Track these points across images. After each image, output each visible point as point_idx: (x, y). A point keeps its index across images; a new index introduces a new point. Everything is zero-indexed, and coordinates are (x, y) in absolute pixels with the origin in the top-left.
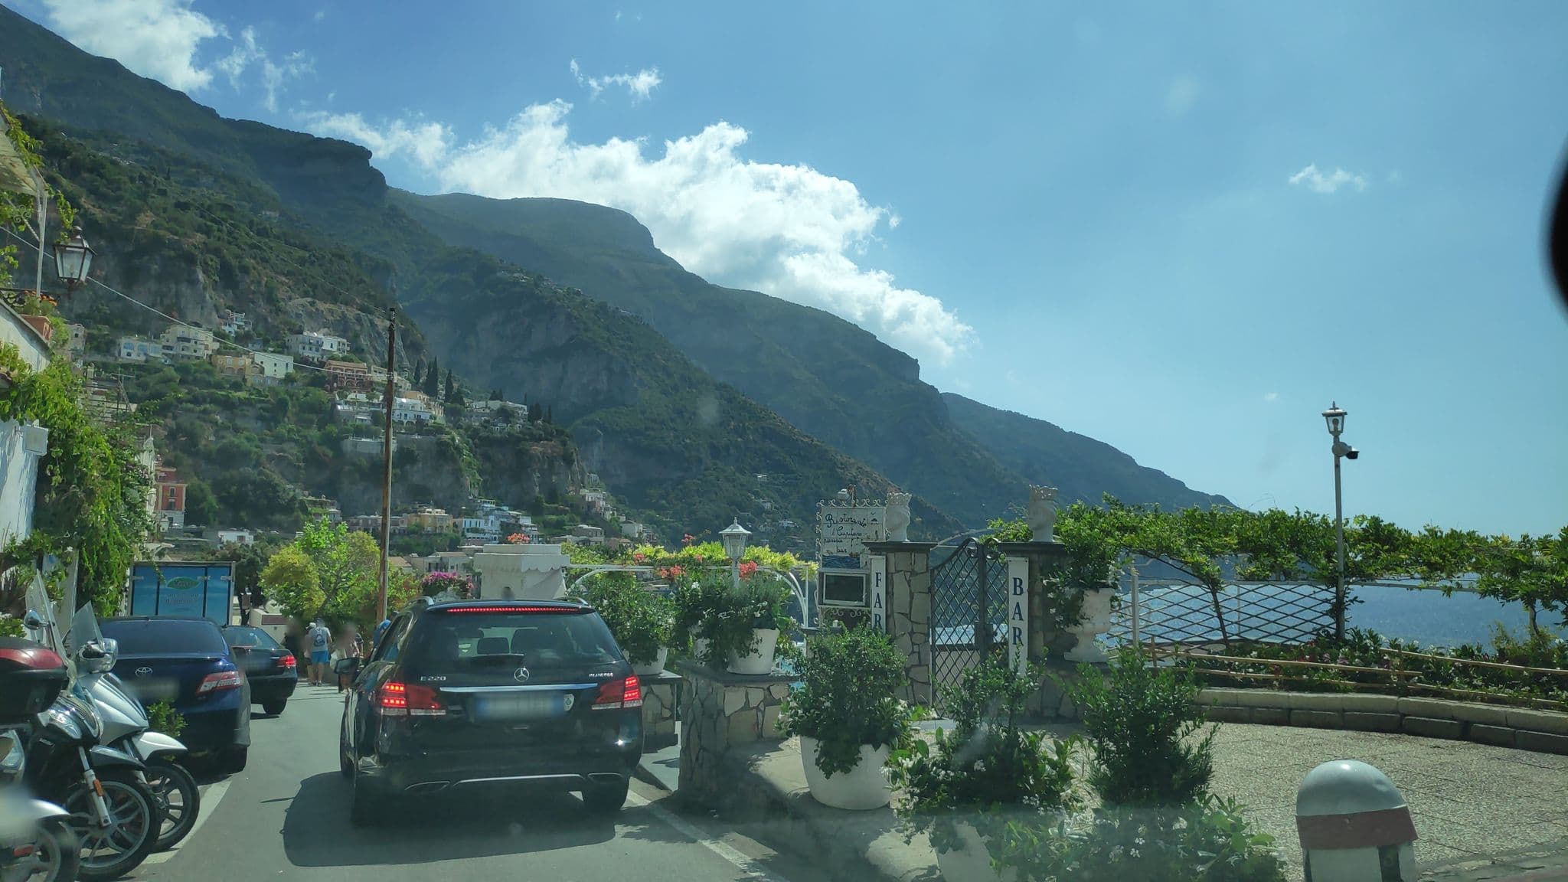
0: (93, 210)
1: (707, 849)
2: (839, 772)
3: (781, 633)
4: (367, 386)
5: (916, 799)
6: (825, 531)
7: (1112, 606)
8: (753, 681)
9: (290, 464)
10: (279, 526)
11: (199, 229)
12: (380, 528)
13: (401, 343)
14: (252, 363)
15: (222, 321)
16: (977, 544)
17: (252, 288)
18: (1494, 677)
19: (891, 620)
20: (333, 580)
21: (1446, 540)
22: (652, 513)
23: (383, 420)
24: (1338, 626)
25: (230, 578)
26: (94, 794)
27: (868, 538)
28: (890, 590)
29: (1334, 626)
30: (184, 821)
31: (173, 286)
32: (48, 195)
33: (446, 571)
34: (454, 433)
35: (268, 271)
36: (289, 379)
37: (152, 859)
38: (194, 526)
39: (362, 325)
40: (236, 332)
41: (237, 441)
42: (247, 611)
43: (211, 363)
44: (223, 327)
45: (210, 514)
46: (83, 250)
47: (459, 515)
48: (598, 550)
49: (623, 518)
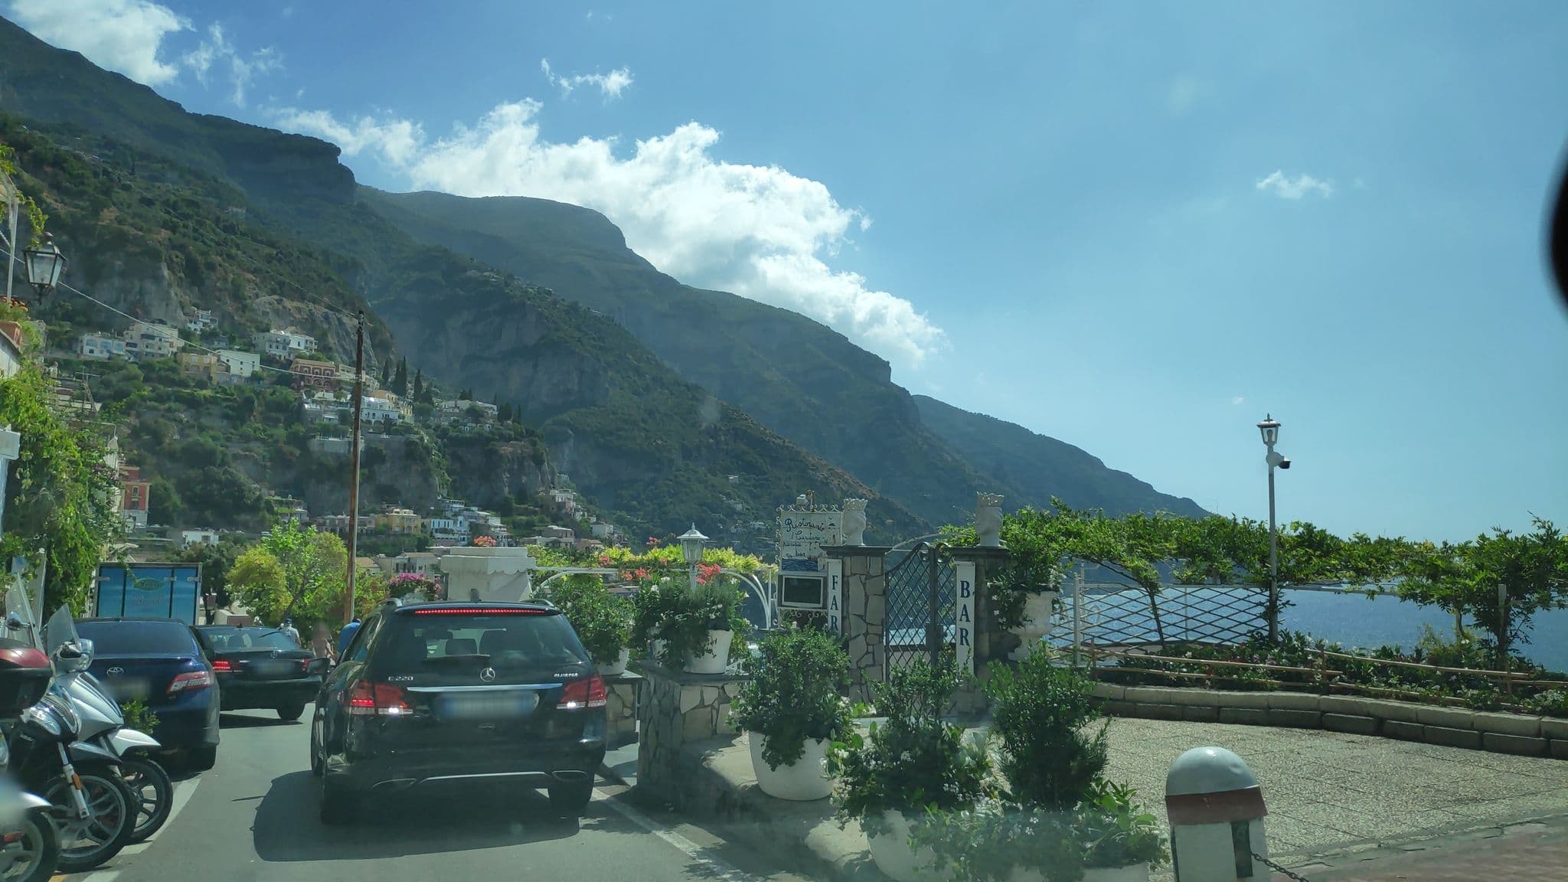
0: (55, 205)
1: (661, 839)
2: (783, 765)
3: (736, 634)
4: (336, 386)
5: (849, 788)
6: (784, 534)
7: (1054, 608)
8: (710, 680)
9: (256, 462)
10: (245, 526)
11: (165, 225)
12: (347, 529)
13: (369, 341)
14: (219, 360)
15: (187, 318)
16: (930, 549)
17: (218, 284)
18: (1410, 676)
19: (847, 621)
20: (300, 581)
21: (1374, 545)
22: (624, 513)
23: (351, 420)
24: (1271, 628)
25: (197, 579)
26: (73, 787)
27: (826, 542)
28: (846, 593)
29: (1268, 628)
30: (158, 814)
31: (137, 283)
32: (19, 202)
33: (414, 572)
34: (422, 433)
35: (234, 268)
36: (255, 377)
37: (127, 850)
38: (157, 526)
39: (329, 323)
40: (201, 330)
41: (201, 440)
42: (212, 613)
43: (176, 362)
44: (189, 325)
45: (175, 514)
46: (54, 256)
47: (428, 514)
48: (565, 552)
49: (594, 519)
